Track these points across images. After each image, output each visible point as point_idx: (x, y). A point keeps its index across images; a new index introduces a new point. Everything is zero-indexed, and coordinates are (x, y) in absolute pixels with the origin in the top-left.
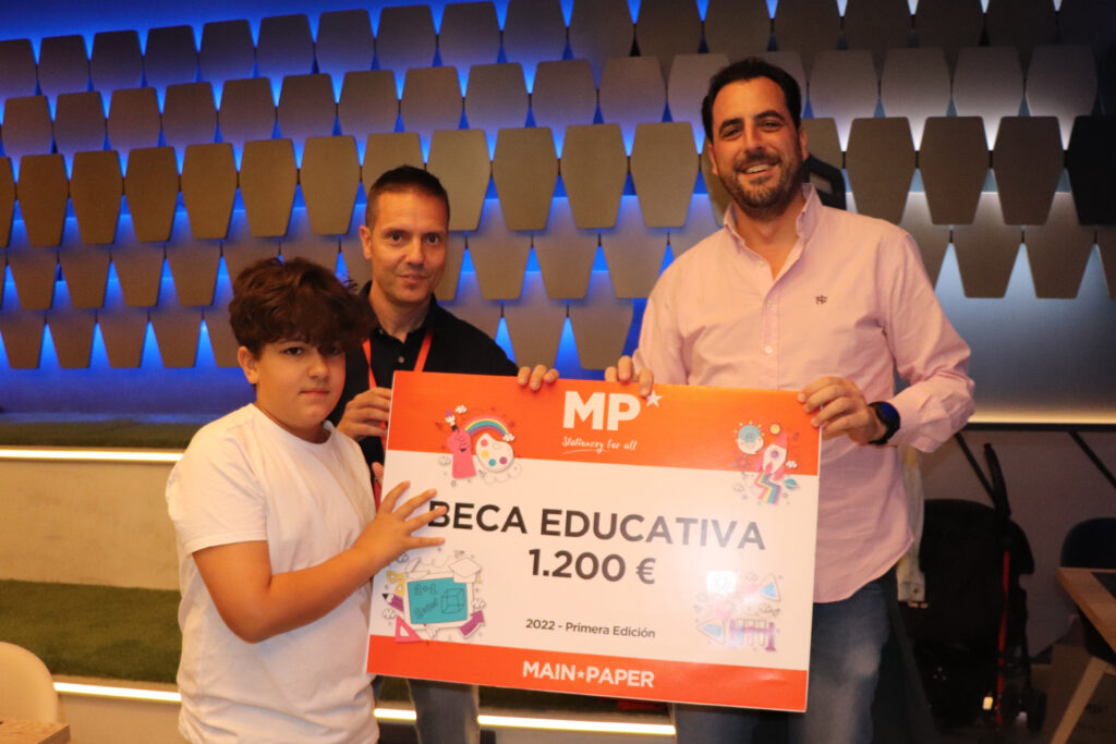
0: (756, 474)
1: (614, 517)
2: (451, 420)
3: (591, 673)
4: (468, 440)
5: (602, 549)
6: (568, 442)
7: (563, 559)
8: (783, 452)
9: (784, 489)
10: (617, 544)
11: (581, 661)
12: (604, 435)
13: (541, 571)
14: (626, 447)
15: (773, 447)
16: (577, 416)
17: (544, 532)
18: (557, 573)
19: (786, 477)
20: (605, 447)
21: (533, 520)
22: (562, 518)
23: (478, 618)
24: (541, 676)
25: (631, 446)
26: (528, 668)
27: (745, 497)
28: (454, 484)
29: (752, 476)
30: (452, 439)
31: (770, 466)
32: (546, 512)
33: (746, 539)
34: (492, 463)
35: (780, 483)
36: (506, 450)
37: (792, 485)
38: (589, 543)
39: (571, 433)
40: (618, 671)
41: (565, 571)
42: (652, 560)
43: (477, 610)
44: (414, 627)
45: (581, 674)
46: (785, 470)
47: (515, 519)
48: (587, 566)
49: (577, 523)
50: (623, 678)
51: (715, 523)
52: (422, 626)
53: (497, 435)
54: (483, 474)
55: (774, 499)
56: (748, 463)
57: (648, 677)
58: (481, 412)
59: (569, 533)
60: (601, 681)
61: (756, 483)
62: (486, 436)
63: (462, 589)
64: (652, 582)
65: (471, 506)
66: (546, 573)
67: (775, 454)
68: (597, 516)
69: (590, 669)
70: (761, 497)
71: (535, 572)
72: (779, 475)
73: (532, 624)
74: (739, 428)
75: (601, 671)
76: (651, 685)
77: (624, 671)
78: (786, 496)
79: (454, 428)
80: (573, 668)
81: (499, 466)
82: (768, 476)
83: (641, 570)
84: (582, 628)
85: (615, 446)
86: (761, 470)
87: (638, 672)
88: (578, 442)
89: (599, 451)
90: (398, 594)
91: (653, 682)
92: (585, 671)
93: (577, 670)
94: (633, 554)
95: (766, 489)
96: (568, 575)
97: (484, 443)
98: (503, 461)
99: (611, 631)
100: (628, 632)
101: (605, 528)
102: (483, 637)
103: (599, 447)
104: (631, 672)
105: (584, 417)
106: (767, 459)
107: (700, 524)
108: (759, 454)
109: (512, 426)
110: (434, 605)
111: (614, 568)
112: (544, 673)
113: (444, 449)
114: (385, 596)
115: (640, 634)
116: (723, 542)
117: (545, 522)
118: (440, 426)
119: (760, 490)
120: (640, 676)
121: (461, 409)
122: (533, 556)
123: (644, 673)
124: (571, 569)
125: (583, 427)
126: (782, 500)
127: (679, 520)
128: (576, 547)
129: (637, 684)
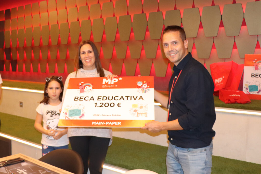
0: (141, 89)
1: (112, 97)
2: (80, 84)
3: (107, 123)
4: (84, 87)
5: (110, 102)
6: (103, 86)
7: (102, 104)
8: (146, 85)
9: (147, 91)
10: (113, 101)
11: (105, 121)
12: (111, 85)
13: (97, 106)
14: (115, 86)
15: (144, 85)
16: (105, 82)
17: (98, 100)
18: (100, 106)
19: (147, 89)
20: (111, 86)
21: (96, 98)
22: (102, 98)
23: (83, 115)
24: (96, 124)
25: (116, 86)
26: (93, 123)
27: (139, 92)
28: (80, 94)
29: (140, 89)
30: (80, 87)
31: (144, 87)
32: (98, 97)
33: (140, 98)
34: (88, 90)
35: (146, 90)
36: (91, 88)
37: (149, 90)
38: (107, 101)
39: (104, 85)
40: (113, 122)
41: (102, 106)
42: (120, 103)
43: (83, 114)
44: (69, 117)
45: (105, 123)
46: (147, 88)
47: (92, 98)
48: (107, 105)
49: (105, 98)
50: (114, 123)
51: (133, 97)
52: (71, 117)
53: (89, 86)
54: (86, 92)
55: (145, 92)
56: (139, 87)
57: (119, 123)
58: (86, 83)
59: (103, 100)
60: (109, 124)
61: (141, 90)
62: (87, 86)
63: (80, 110)
64: (120, 107)
65: (83, 97)
66: (98, 107)
67: (145, 86)
68: (109, 97)
69: (107, 122)
70: (143, 92)
71: (96, 106)
72: (146, 89)
73: (95, 115)
74: (138, 82)
75: (109, 122)
76: (120, 124)
77: (114, 122)
78: (148, 92)
79: (81, 85)
80: (103, 122)
81: (89, 90)
82: (144, 89)
83: (118, 105)
84: (105, 115)
85: (113, 86)
86: (142, 88)
87: (117, 122)
88: (106, 86)
89: (110, 87)
90: (66, 112)
91: (121, 124)
92: (106, 122)
93: (104, 123)
94: (116, 103)
95: (143, 91)
96: (103, 107)
97: (87, 87)
98: (90, 90)
99: (112, 115)
100: (115, 115)
101: (110, 98)
102: (84, 118)
103: (110, 86)
104: (116, 122)
105: (107, 82)
106: (143, 86)
107: (130, 97)
108: (142, 85)
109: (92, 84)
110: (74, 113)
111: (112, 105)
112: (97, 124)
113: (78, 88)
114: (64, 113)
115: (118, 115)
116: (135, 99)
117: (98, 98)
118: (78, 85)
119: (142, 91)
120: (118, 123)
121: (82, 82)
122: (95, 104)
123: (119, 122)
124: (104, 105)
125: (106, 84)
126: (147, 92)
127: (126, 96)
128: (104, 102)
129: (117, 124)
